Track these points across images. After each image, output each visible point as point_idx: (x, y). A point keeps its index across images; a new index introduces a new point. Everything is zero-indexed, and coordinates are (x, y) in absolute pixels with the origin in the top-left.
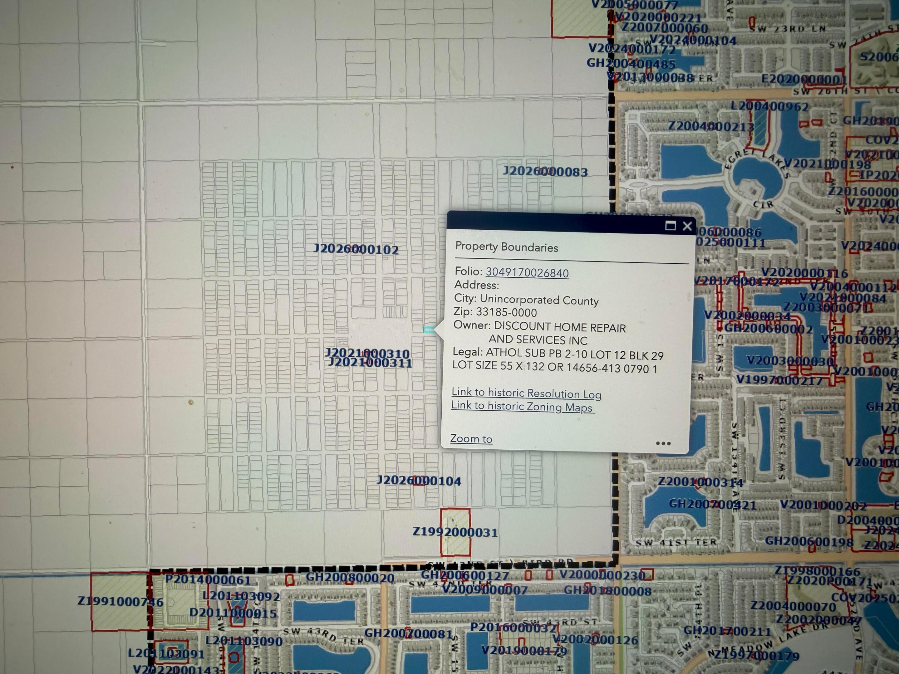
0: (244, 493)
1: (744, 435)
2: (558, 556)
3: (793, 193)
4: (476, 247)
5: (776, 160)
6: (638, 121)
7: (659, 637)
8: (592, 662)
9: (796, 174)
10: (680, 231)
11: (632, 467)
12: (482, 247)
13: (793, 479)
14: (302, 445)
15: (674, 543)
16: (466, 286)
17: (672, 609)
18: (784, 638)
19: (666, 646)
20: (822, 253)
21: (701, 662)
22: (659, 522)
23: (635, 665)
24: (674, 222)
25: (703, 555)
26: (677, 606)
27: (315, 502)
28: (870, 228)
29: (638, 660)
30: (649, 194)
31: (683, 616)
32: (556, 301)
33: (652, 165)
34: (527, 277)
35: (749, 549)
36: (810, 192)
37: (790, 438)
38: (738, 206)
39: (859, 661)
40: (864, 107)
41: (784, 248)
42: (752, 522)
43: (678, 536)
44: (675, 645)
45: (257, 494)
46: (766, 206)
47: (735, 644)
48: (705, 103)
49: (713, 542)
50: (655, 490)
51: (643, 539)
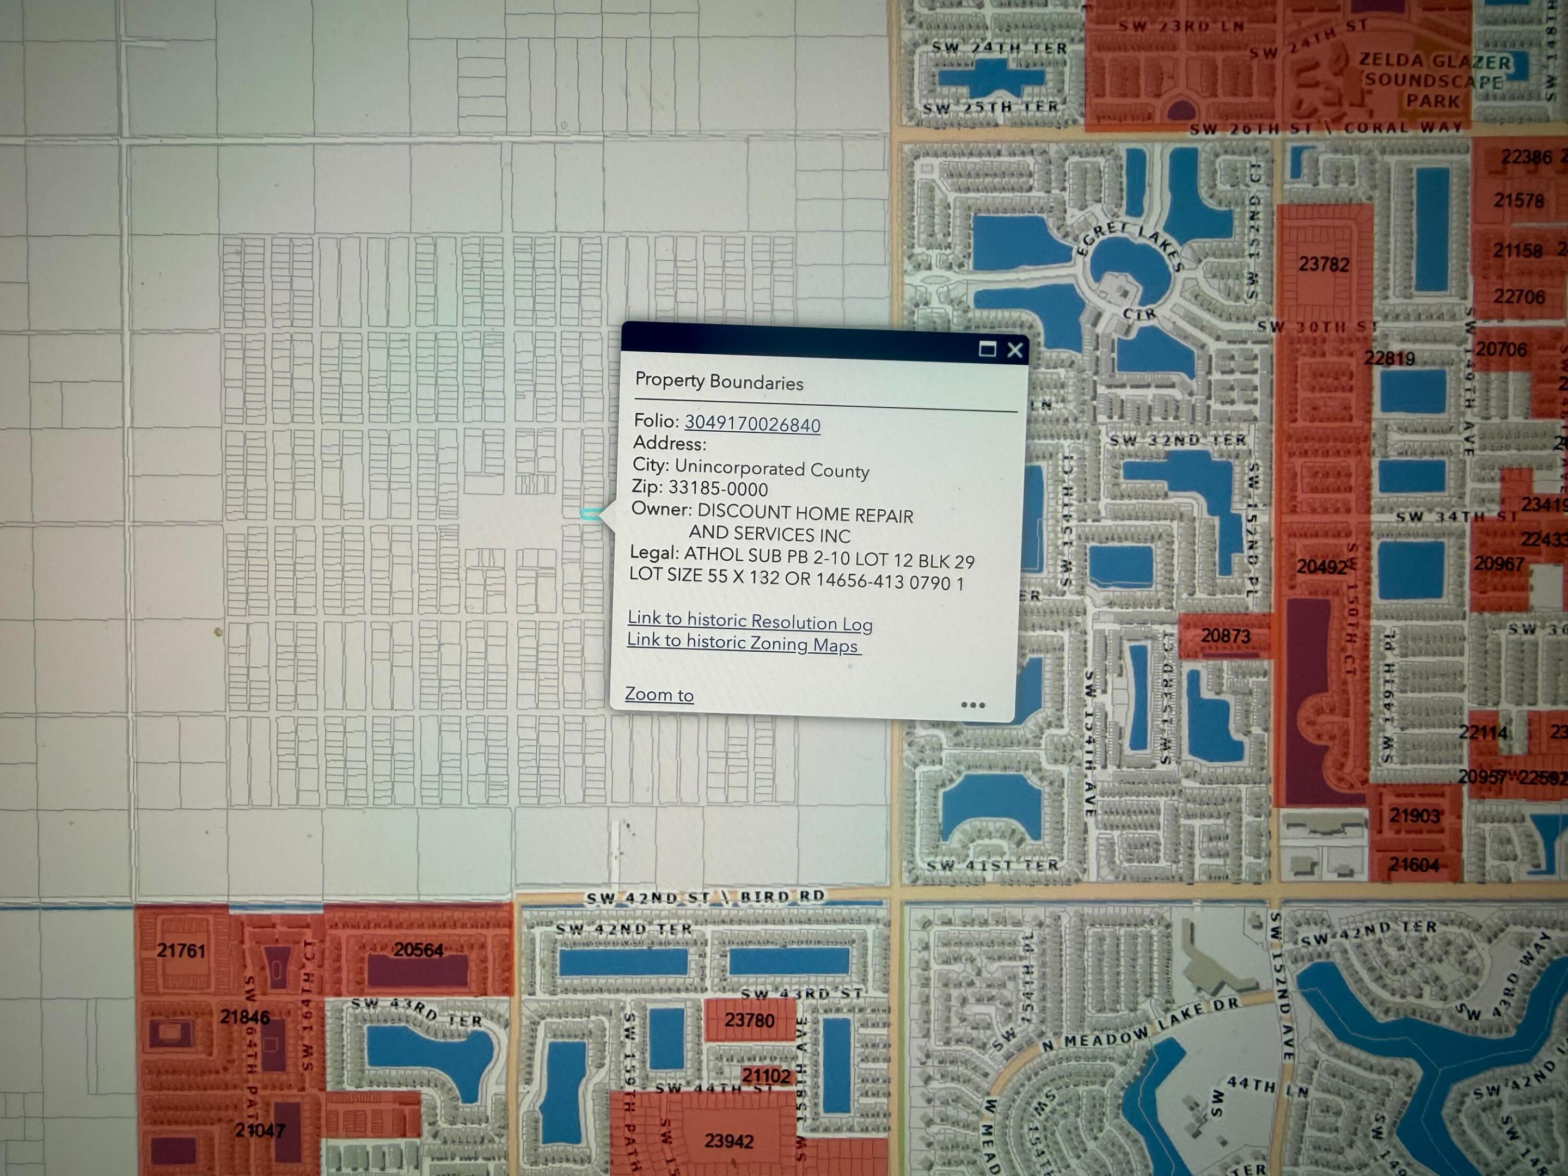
0: (288, 778)
1: (1104, 692)
2: (798, 885)
3: (1187, 295)
4: (668, 381)
5: (1160, 241)
6: (936, 175)
7: (963, 1020)
8: (855, 1058)
9: (1194, 265)
10: (1002, 358)
11: (922, 741)
12: (678, 381)
13: (1183, 764)
14: (383, 701)
15: (989, 867)
16: (652, 444)
17: (985, 974)
18: (1167, 1022)
19: (975, 1033)
20: (1234, 395)
21: (1031, 1060)
22: (964, 832)
23: (923, 1063)
24: (993, 344)
25: (1037, 887)
26: (994, 969)
27: (404, 793)
28: (1314, 354)
29: (928, 1056)
30: (953, 295)
31: (1003, 985)
32: (799, 471)
33: (958, 248)
34: (753, 431)
35: (1111, 878)
36: (1216, 295)
37: (1179, 697)
38: (1099, 315)
39: (1289, 1061)
40: (1305, 155)
41: (1173, 386)
42: (1116, 833)
43: (995, 854)
44: (989, 1032)
45: (309, 780)
46: (1144, 316)
47: (1087, 1032)
48: (1044, 145)
49: (1053, 865)
50: (958, 780)
51: (938, 859)
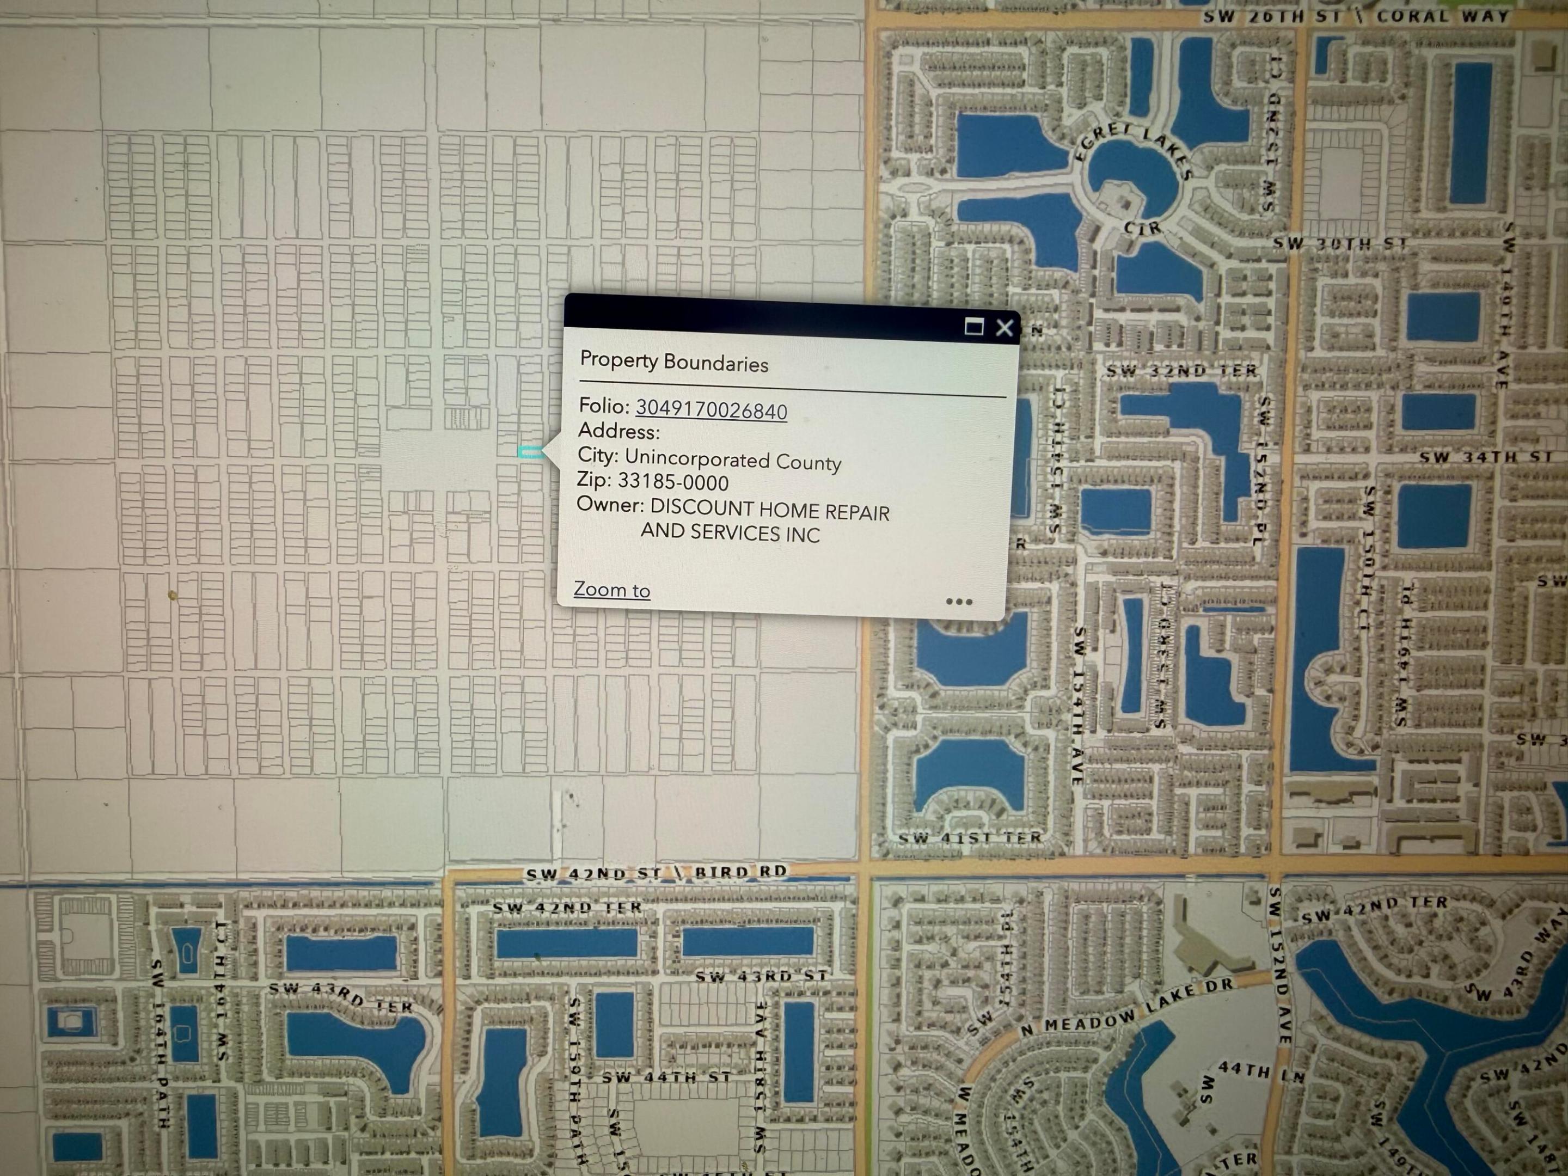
0: (195, 744)
1: (1095, 649)
2: (759, 860)
3: (1197, 207)
4: (617, 361)
5: (1168, 144)
6: (916, 68)
7: (935, 1003)
8: (818, 1045)
9: (1205, 173)
10: (991, 337)
11: (896, 704)
12: (628, 361)
13: (1180, 728)
14: (298, 660)
15: (966, 839)
16: (599, 432)
17: (961, 954)
18: (1155, 1005)
19: (949, 1017)
20: (1246, 320)
21: (1008, 1046)
22: (940, 802)
23: (892, 1049)
24: (981, 320)
25: (1018, 861)
26: (971, 949)
27: (324, 761)
28: (1334, 275)
29: (898, 1042)
30: (934, 205)
31: (979, 967)
32: (764, 463)
33: (941, 151)
34: (711, 418)
35: (1099, 851)
36: (1228, 207)
37: (1176, 655)
38: (1098, 229)
39: (1286, 1045)
40: (1333, 48)
41: (1178, 310)
42: (1106, 803)
43: (973, 826)
44: (964, 1016)
45: (218, 747)
46: (1147, 231)
47: (1070, 1015)
48: (1040, 34)
49: (1035, 838)
50: (934, 746)
51: (912, 831)
